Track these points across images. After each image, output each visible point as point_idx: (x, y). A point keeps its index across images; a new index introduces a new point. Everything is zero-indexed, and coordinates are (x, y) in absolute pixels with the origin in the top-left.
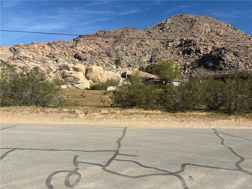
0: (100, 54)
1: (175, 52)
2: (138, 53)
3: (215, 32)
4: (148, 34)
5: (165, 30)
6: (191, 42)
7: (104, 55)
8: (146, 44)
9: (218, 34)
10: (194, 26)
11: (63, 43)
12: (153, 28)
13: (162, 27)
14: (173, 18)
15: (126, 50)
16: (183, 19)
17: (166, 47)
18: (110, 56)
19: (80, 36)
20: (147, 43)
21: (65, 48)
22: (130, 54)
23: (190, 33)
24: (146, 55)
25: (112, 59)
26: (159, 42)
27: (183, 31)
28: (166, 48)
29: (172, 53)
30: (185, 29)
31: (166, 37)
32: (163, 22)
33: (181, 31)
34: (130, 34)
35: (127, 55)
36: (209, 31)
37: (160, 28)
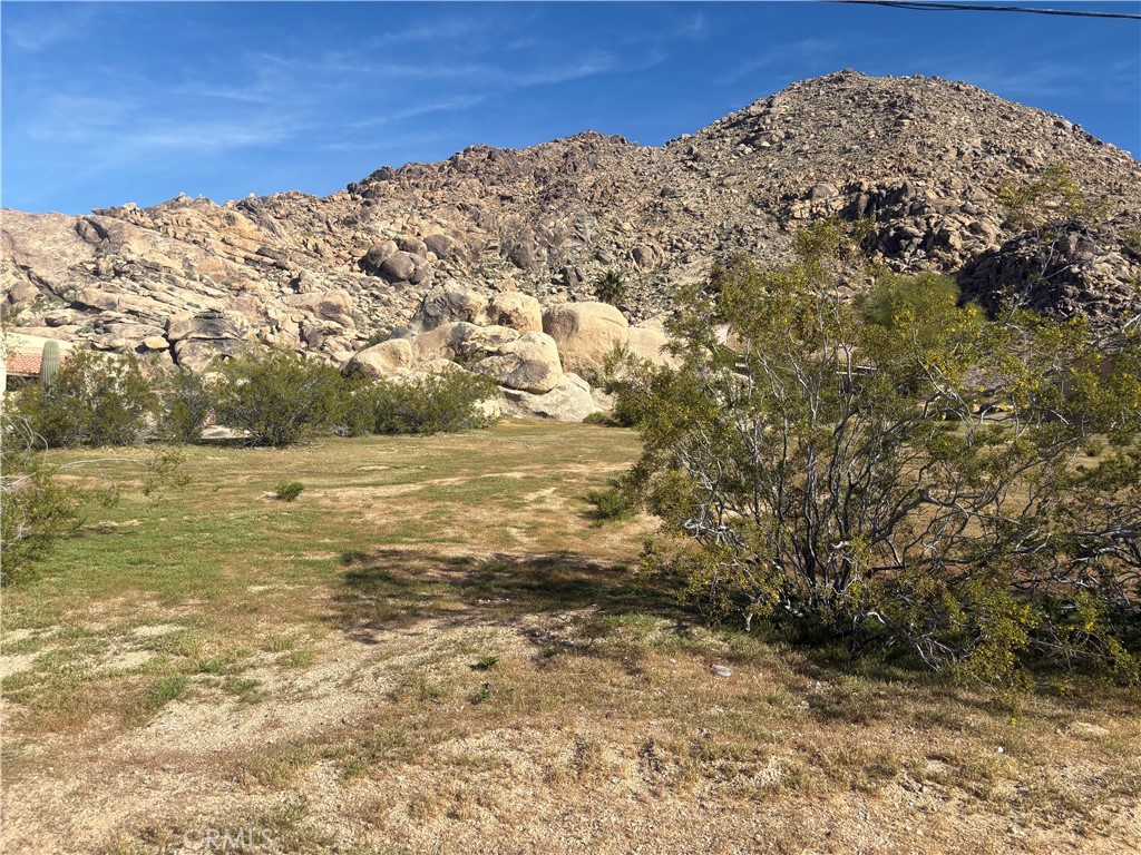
0: (476, 254)
2: (652, 247)
3: (1004, 152)
4: (690, 163)
5: (766, 144)
6: (898, 200)
7: (495, 256)
8: (686, 210)
9: (1022, 162)
10: (903, 124)
11: (304, 201)
12: (710, 137)
13: (751, 131)
14: (798, 88)
15: (595, 233)
16: (845, 94)
17: (779, 220)
18: (523, 264)
19: (380, 175)
20: (690, 203)
21: (319, 227)
22: (615, 253)
23: (891, 158)
24: (691, 258)
25: (532, 276)
26: (744, 197)
27: (856, 147)
28: (782, 228)
30: (863, 141)
31: (776, 176)
32: (755, 110)
33: (844, 148)
34: (603, 164)
35: (598, 257)
36: (977, 150)
37: (742, 134)
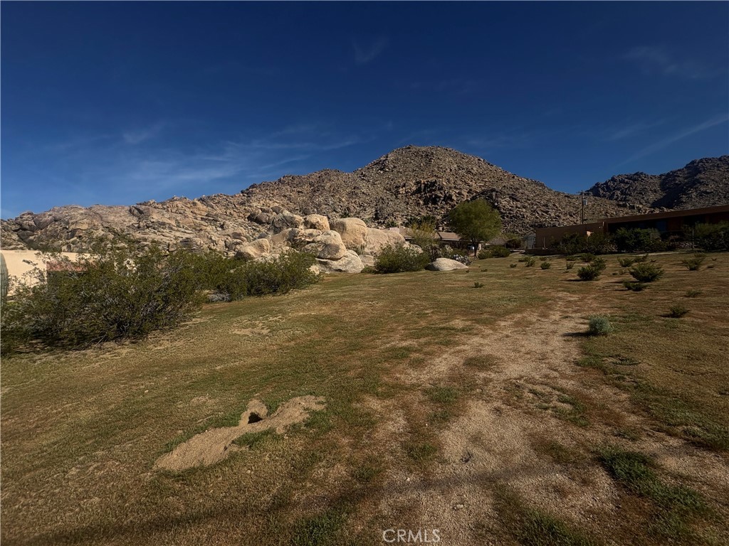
1: (411, 201)
3: (464, 169)
4: (362, 178)
5: (387, 170)
6: (434, 185)
8: (363, 193)
9: (470, 172)
11: (224, 197)
12: (368, 169)
13: (382, 166)
14: (396, 151)
16: (411, 152)
17: (395, 194)
19: (253, 186)
20: (364, 191)
21: (231, 206)
23: (429, 172)
24: (367, 209)
26: (382, 188)
27: (417, 169)
28: (397, 197)
29: (408, 204)
30: (419, 167)
31: (392, 180)
32: (382, 159)
33: (413, 170)
34: (333, 179)
35: (335, 211)
36: (456, 169)
37: (379, 167)
